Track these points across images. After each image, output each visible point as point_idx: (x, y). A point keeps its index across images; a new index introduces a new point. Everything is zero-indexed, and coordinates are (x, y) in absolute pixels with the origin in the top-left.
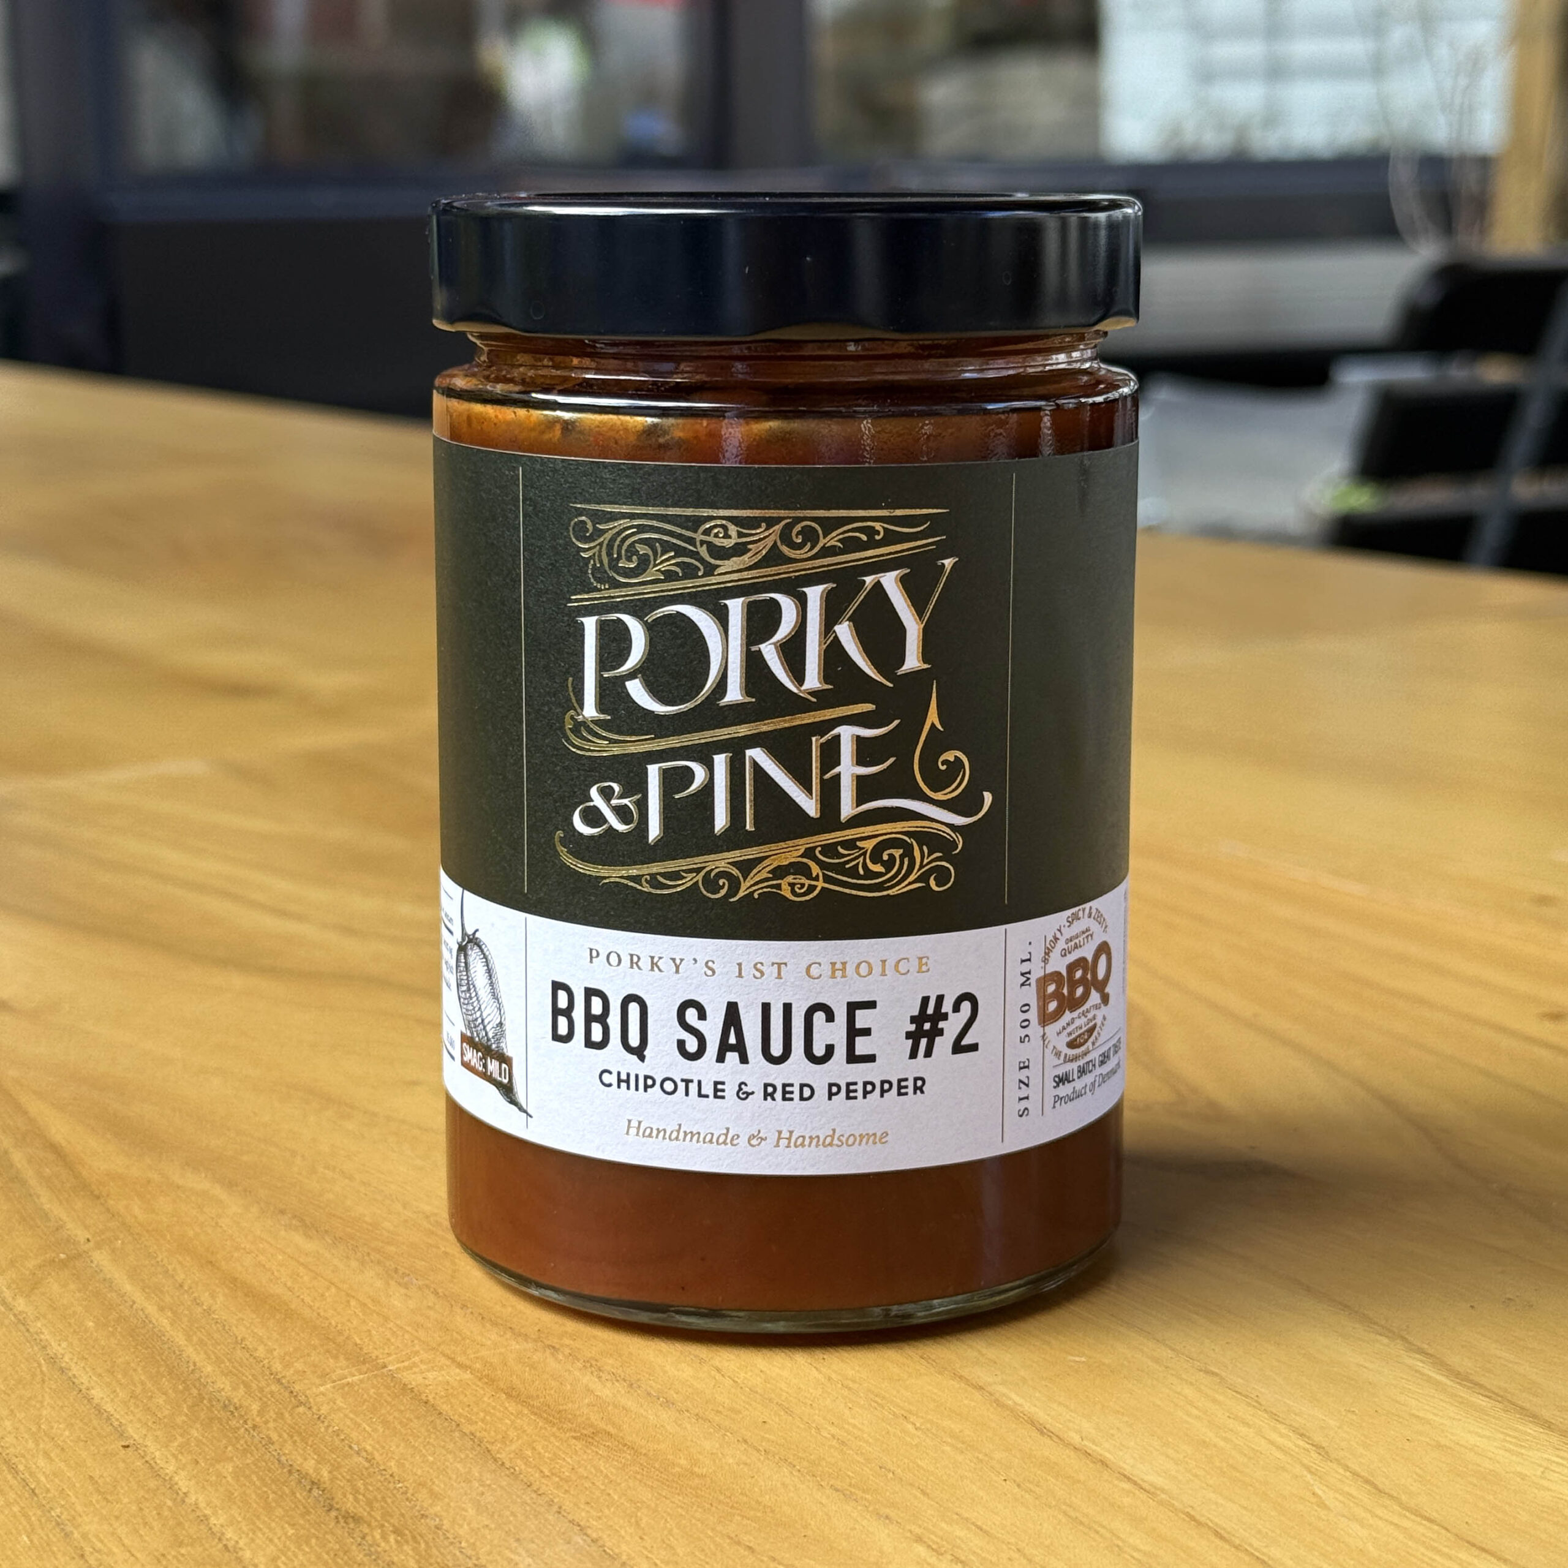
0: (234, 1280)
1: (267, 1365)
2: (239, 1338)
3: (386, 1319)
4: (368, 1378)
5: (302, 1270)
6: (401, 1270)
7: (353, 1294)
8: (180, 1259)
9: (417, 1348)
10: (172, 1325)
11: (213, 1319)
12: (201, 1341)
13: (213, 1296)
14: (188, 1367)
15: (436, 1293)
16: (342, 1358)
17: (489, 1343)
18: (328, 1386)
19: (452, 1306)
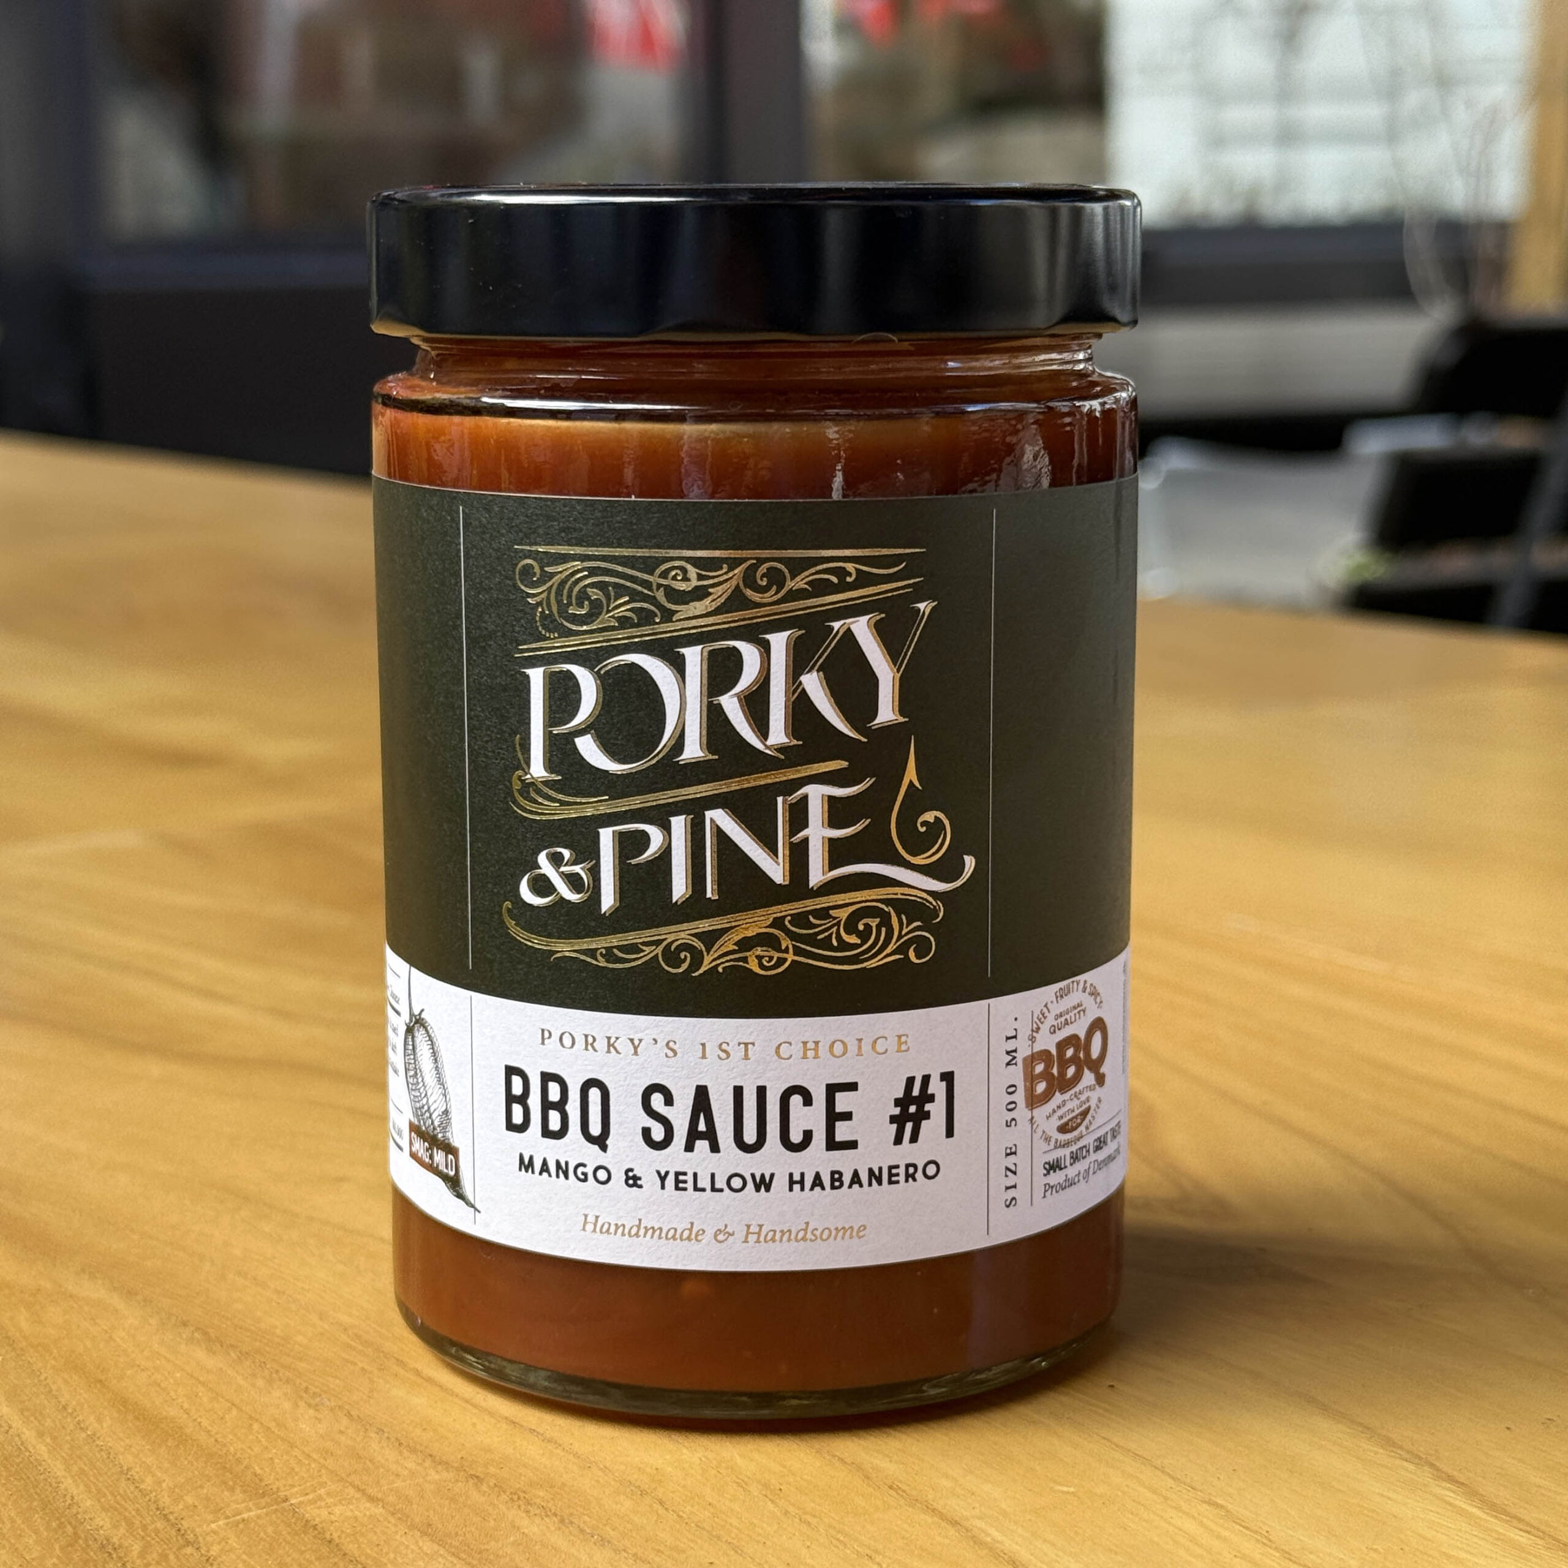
0: (125, 1402)
1: (153, 1499)
2: (125, 1468)
3: (292, 1445)
4: (267, 1514)
5: (201, 1390)
6: (312, 1389)
7: (258, 1417)
8: (66, 1376)
9: (324, 1478)
10: (49, 1452)
11: (97, 1445)
12: (82, 1472)
13: (99, 1420)
14: (65, 1502)
15: (349, 1415)
16: (238, 1490)
17: (406, 1473)
18: (221, 1523)
19: (367, 1430)
